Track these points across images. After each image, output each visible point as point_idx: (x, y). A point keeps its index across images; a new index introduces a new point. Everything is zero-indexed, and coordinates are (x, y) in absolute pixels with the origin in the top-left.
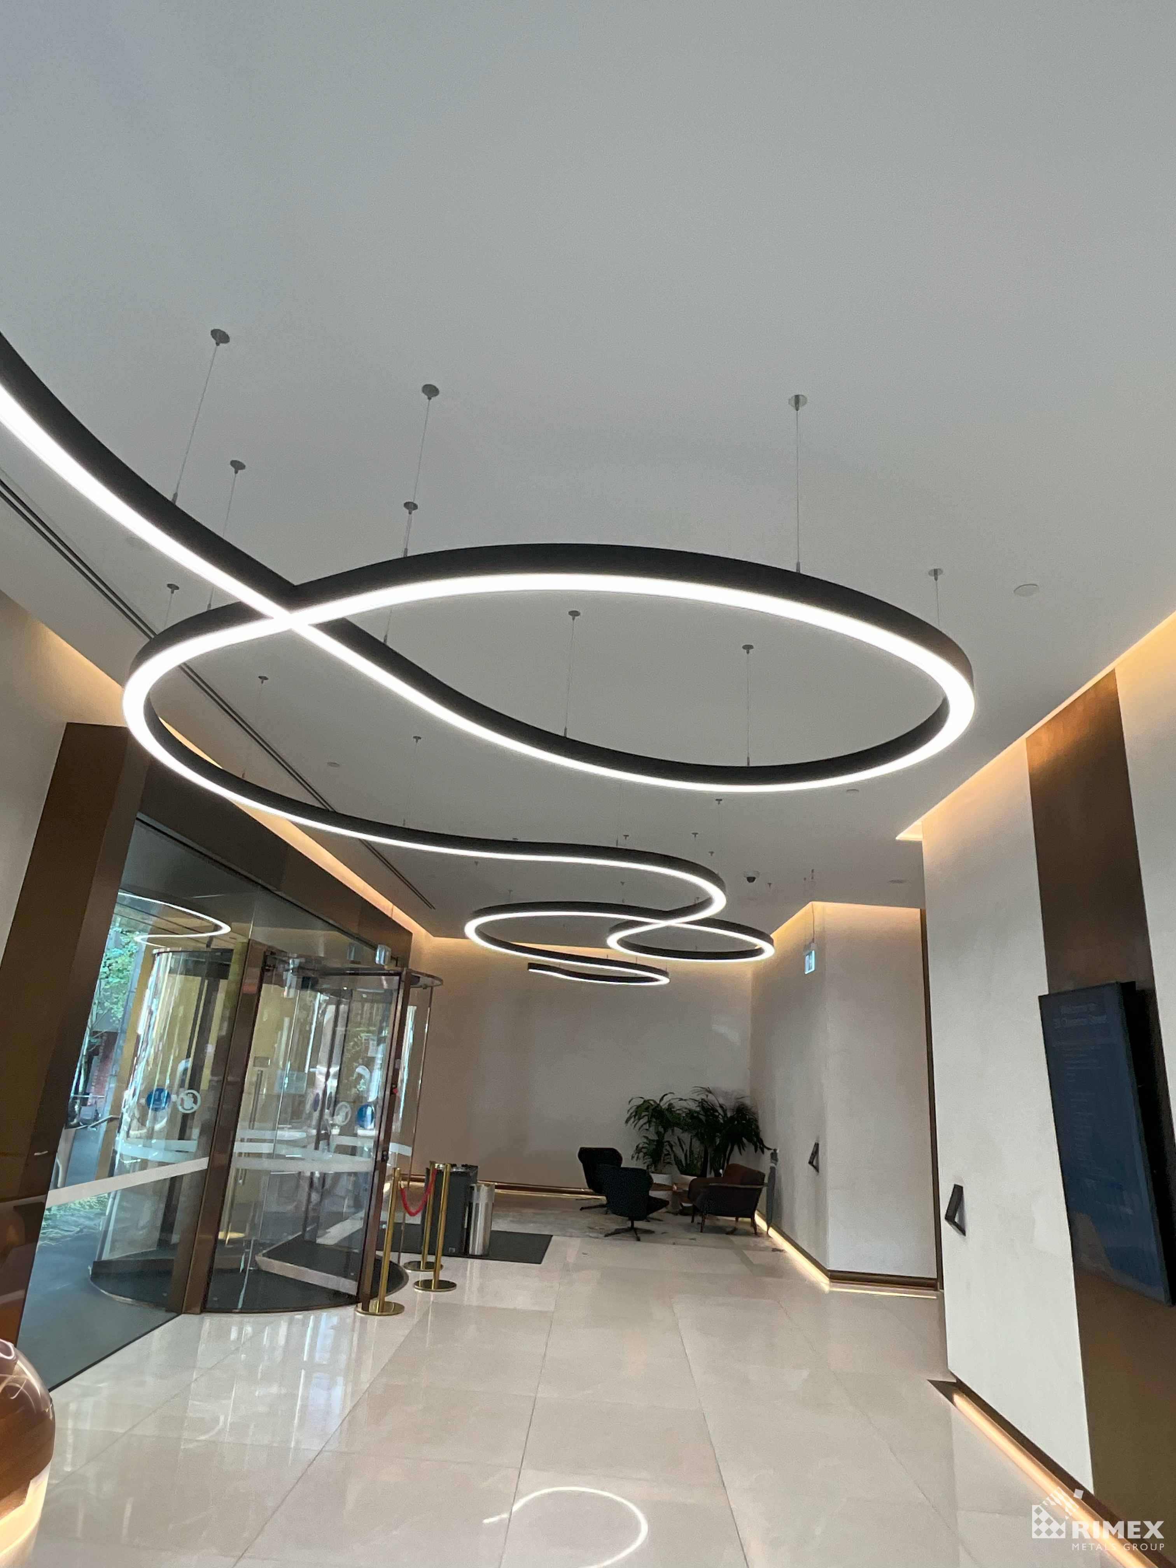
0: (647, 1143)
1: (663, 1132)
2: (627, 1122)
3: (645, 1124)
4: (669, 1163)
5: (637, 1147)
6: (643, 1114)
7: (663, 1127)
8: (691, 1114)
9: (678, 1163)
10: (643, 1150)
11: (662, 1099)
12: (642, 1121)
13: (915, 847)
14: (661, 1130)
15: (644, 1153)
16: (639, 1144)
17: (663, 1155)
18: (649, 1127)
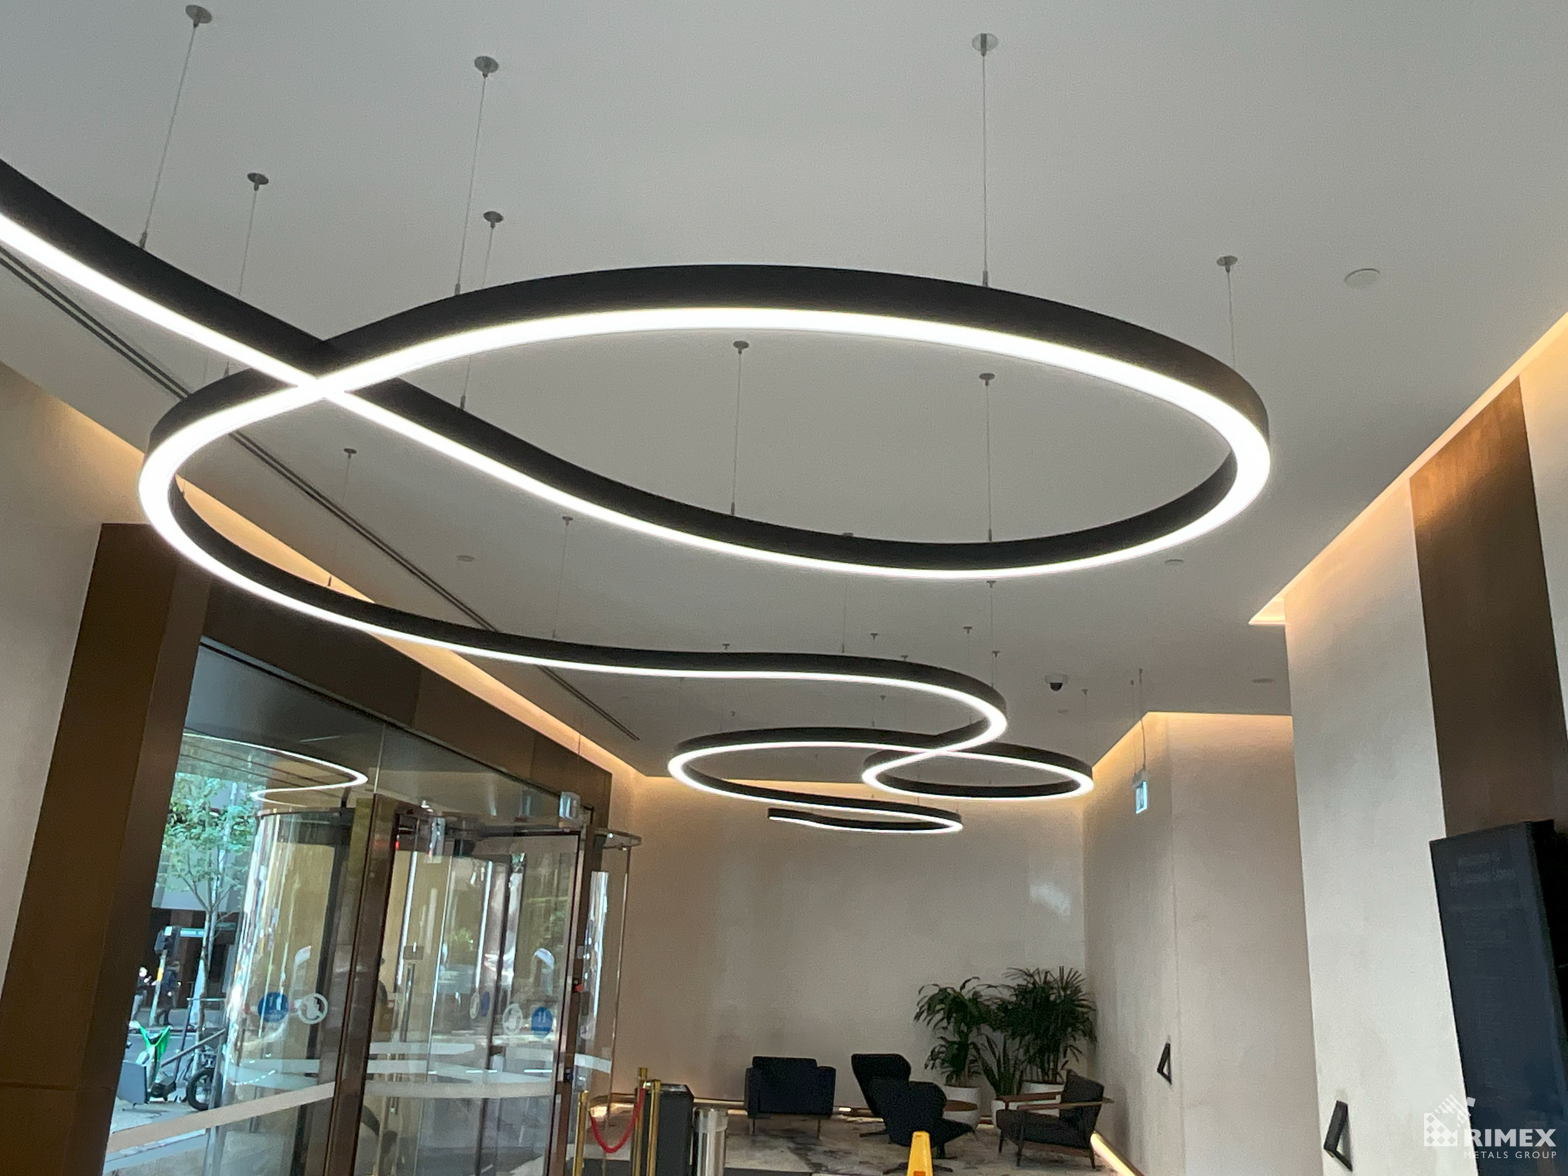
0: (944, 1046)
1: (965, 1030)
2: (918, 1017)
3: (942, 1019)
4: (976, 1073)
5: (932, 1052)
6: (938, 1007)
7: (966, 1024)
8: (1004, 1006)
9: (988, 1072)
10: (941, 1055)
11: (963, 987)
12: (939, 1016)
13: (1276, 634)
14: (964, 1028)
15: (943, 1060)
16: (934, 1049)
17: (968, 1062)
18: (949, 1023)
